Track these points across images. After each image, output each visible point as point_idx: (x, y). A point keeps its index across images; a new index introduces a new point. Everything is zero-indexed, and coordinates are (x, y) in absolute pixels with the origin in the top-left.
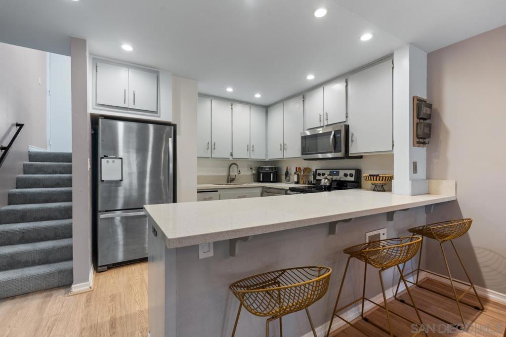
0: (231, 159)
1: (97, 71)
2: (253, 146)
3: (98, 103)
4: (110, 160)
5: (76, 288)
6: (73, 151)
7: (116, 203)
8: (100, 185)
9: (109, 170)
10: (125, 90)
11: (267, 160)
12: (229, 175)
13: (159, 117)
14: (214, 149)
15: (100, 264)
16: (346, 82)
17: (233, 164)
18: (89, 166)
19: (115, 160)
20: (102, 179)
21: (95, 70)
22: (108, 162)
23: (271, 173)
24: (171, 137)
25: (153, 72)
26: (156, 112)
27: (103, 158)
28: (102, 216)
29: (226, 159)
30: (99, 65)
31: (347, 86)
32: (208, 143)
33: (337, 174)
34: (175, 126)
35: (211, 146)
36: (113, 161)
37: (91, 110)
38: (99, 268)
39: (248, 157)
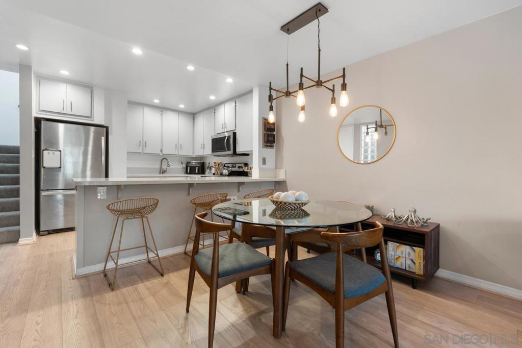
0: (161, 154)
1: (40, 86)
2: (181, 145)
3: (40, 109)
4: (51, 152)
5: (22, 241)
6: (20, 144)
7: (57, 184)
8: (42, 170)
9: (49, 159)
10: (64, 100)
11: (194, 156)
12: (161, 168)
13: (93, 121)
14: (146, 146)
15: (42, 229)
16: (236, 103)
17: (164, 159)
18: (33, 156)
19: (55, 152)
20: (44, 166)
21: (38, 85)
22: (49, 153)
23: (196, 167)
24: (103, 136)
25: (87, 87)
26: (91, 117)
27: (44, 150)
28: (43, 193)
29: (157, 155)
30: (41, 81)
31: (236, 106)
32: (140, 142)
33: (235, 167)
34: (107, 128)
35: (143, 144)
36: (53, 153)
37: (35, 114)
38: (41, 233)
39: (177, 153)
